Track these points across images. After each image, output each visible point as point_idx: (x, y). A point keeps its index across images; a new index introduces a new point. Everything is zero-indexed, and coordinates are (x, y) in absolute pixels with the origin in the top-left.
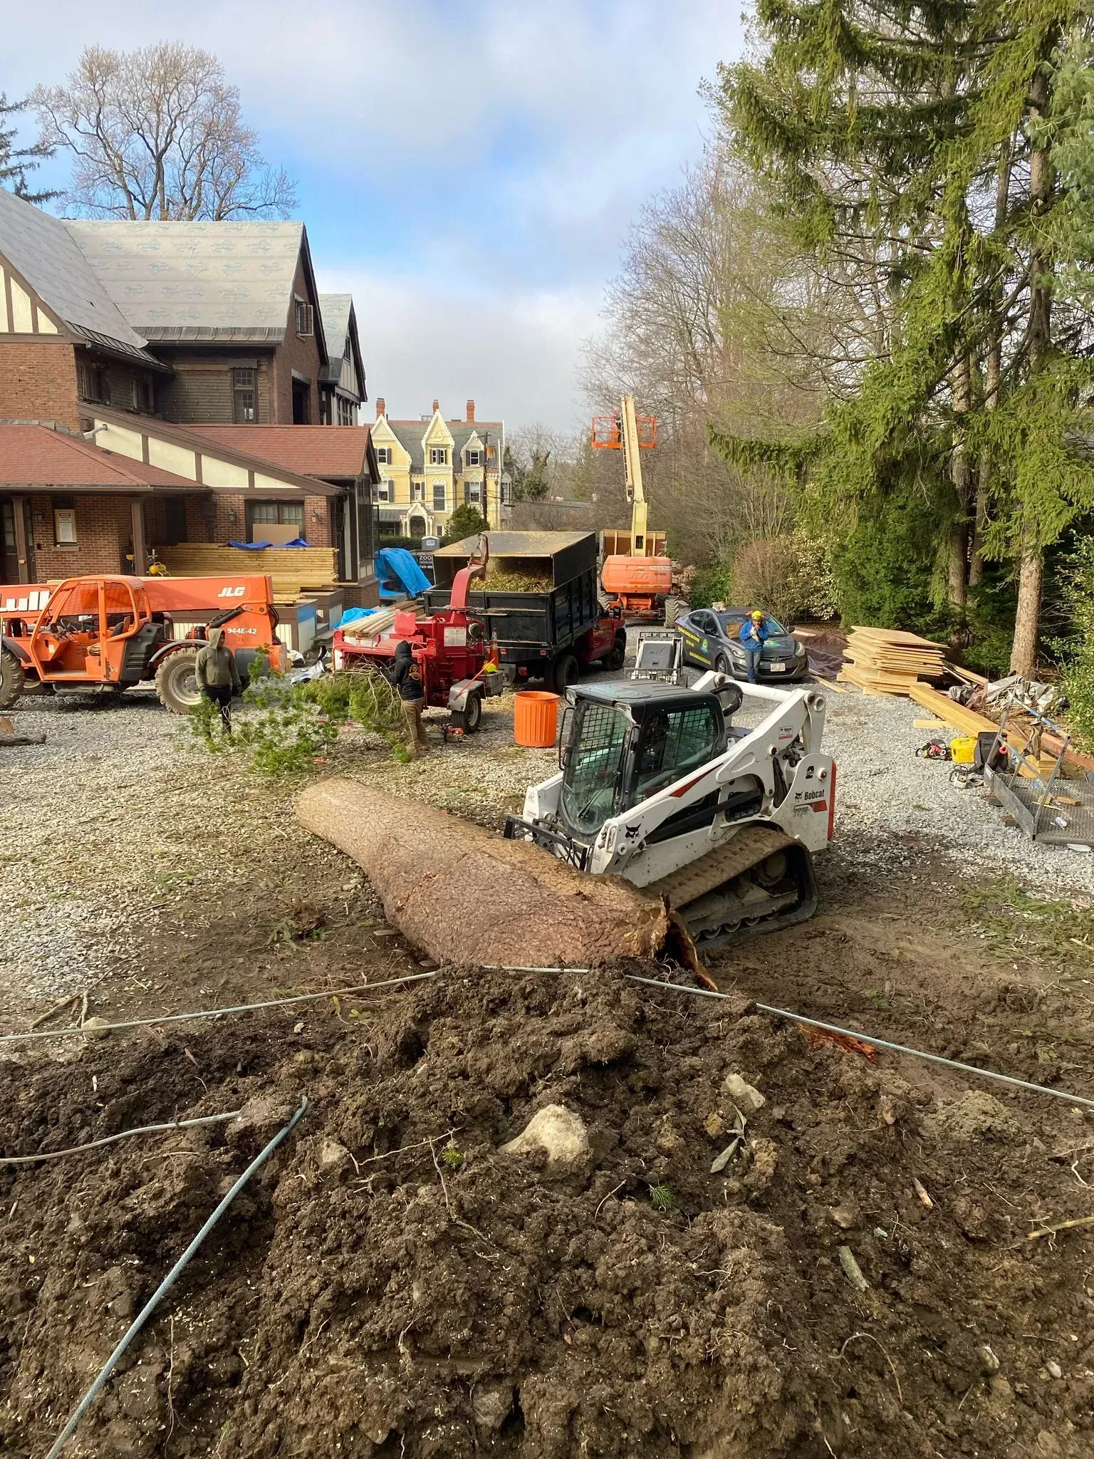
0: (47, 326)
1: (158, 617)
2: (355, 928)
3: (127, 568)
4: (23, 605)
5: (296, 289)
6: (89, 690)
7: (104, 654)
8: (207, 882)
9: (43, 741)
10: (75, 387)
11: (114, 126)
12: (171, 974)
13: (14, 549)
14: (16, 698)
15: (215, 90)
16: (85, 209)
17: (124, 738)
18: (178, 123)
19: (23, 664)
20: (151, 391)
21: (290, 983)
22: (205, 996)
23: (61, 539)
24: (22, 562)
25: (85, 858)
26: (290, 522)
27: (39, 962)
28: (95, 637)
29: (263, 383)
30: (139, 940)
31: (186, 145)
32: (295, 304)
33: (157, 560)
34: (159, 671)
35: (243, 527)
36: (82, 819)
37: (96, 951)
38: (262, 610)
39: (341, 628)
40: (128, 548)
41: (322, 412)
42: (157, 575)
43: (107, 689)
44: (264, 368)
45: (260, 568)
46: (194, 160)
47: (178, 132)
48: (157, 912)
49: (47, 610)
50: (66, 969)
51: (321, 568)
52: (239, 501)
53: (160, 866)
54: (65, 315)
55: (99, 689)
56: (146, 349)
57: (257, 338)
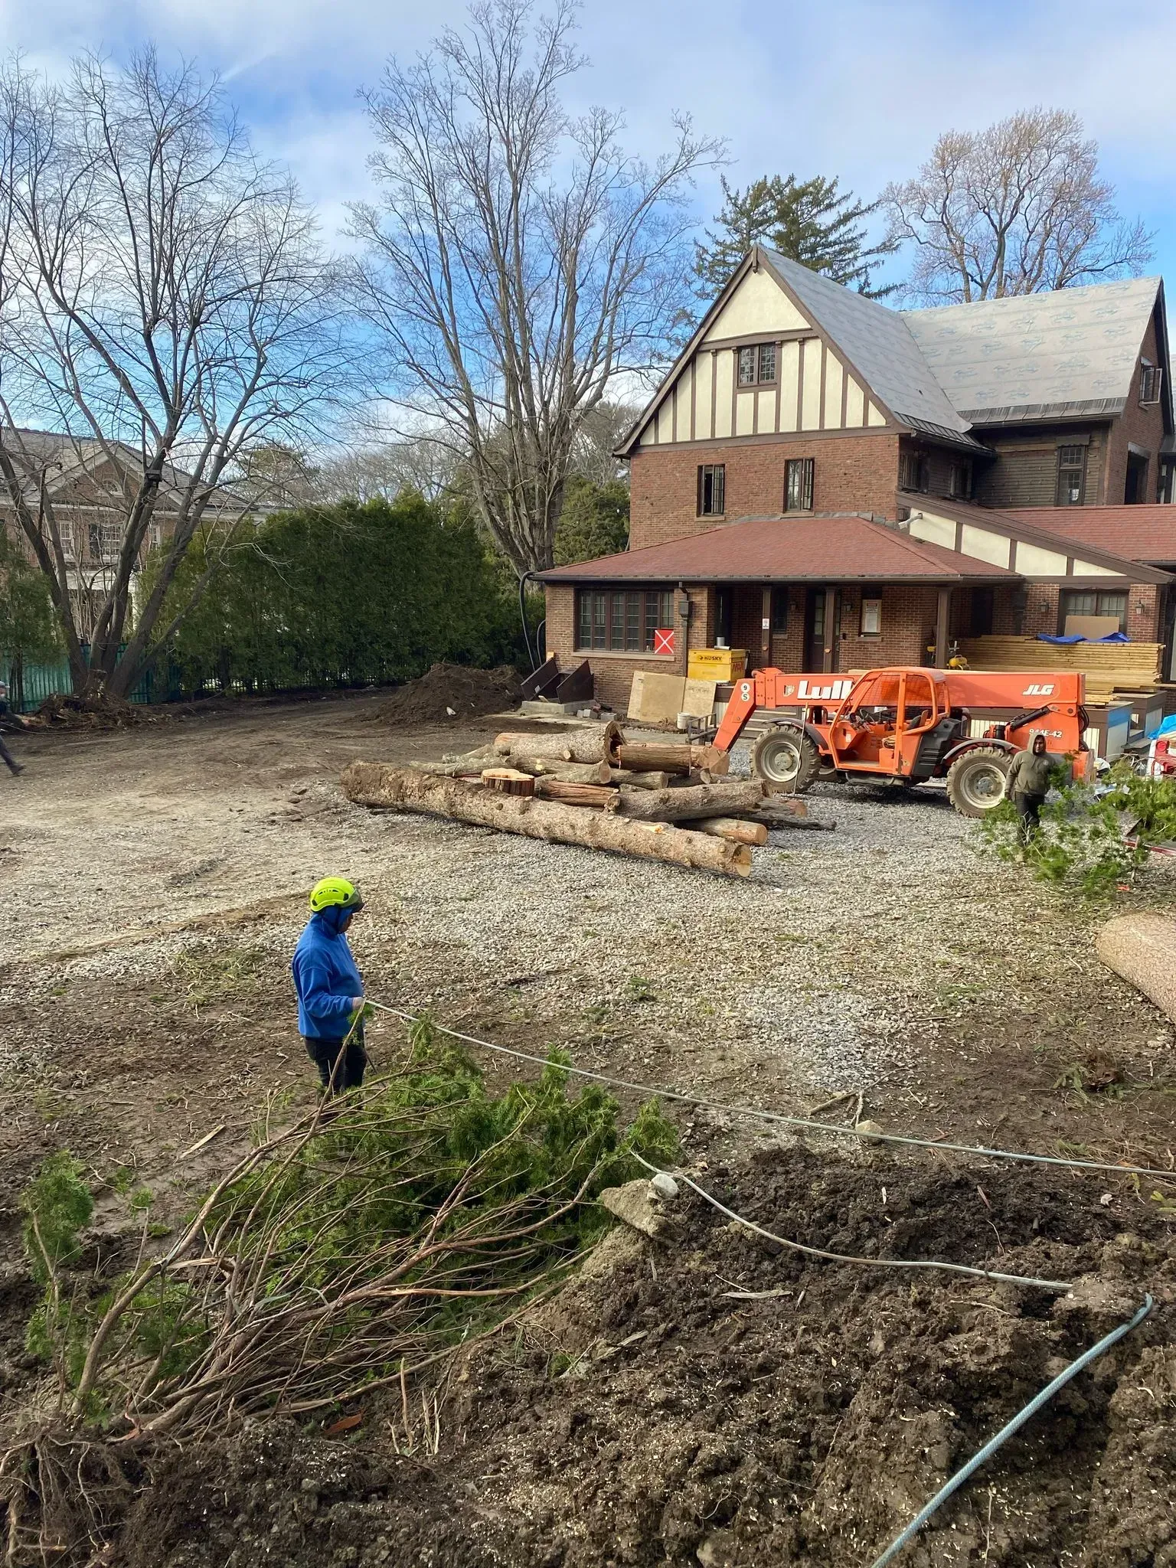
0: (876, 419)
1: (956, 713)
2: (1160, 1094)
3: (927, 660)
4: (826, 695)
5: (1143, 353)
6: (879, 782)
7: (898, 748)
8: (990, 1003)
9: (833, 828)
10: (895, 478)
11: (959, 209)
12: (946, 1095)
13: (822, 638)
14: (812, 782)
15: (1071, 150)
16: (920, 298)
17: (910, 834)
18: (1027, 192)
19: (821, 750)
20: (970, 475)
21: (1077, 1138)
22: (982, 1128)
23: (866, 629)
24: (827, 651)
25: (866, 953)
26: (1109, 613)
27: (820, 1050)
28: (892, 729)
29: (1093, 461)
30: (917, 1051)
31: (1032, 215)
32: (1141, 368)
33: (958, 652)
34: (952, 769)
35: (1055, 620)
36: (867, 913)
37: (874, 1052)
38: (1070, 711)
39: (1162, 737)
40: (930, 639)
41: (1159, 489)
42: (957, 668)
43: (897, 783)
44: (1096, 444)
45: (1069, 665)
46: (1039, 228)
47: (1025, 203)
48: (936, 1024)
49: (849, 699)
50: (844, 1063)
51: (1141, 666)
52: (1053, 591)
53: (943, 975)
54: (895, 406)
55: (889, 782)
56: (969, 433)
57: (1092, 411)
